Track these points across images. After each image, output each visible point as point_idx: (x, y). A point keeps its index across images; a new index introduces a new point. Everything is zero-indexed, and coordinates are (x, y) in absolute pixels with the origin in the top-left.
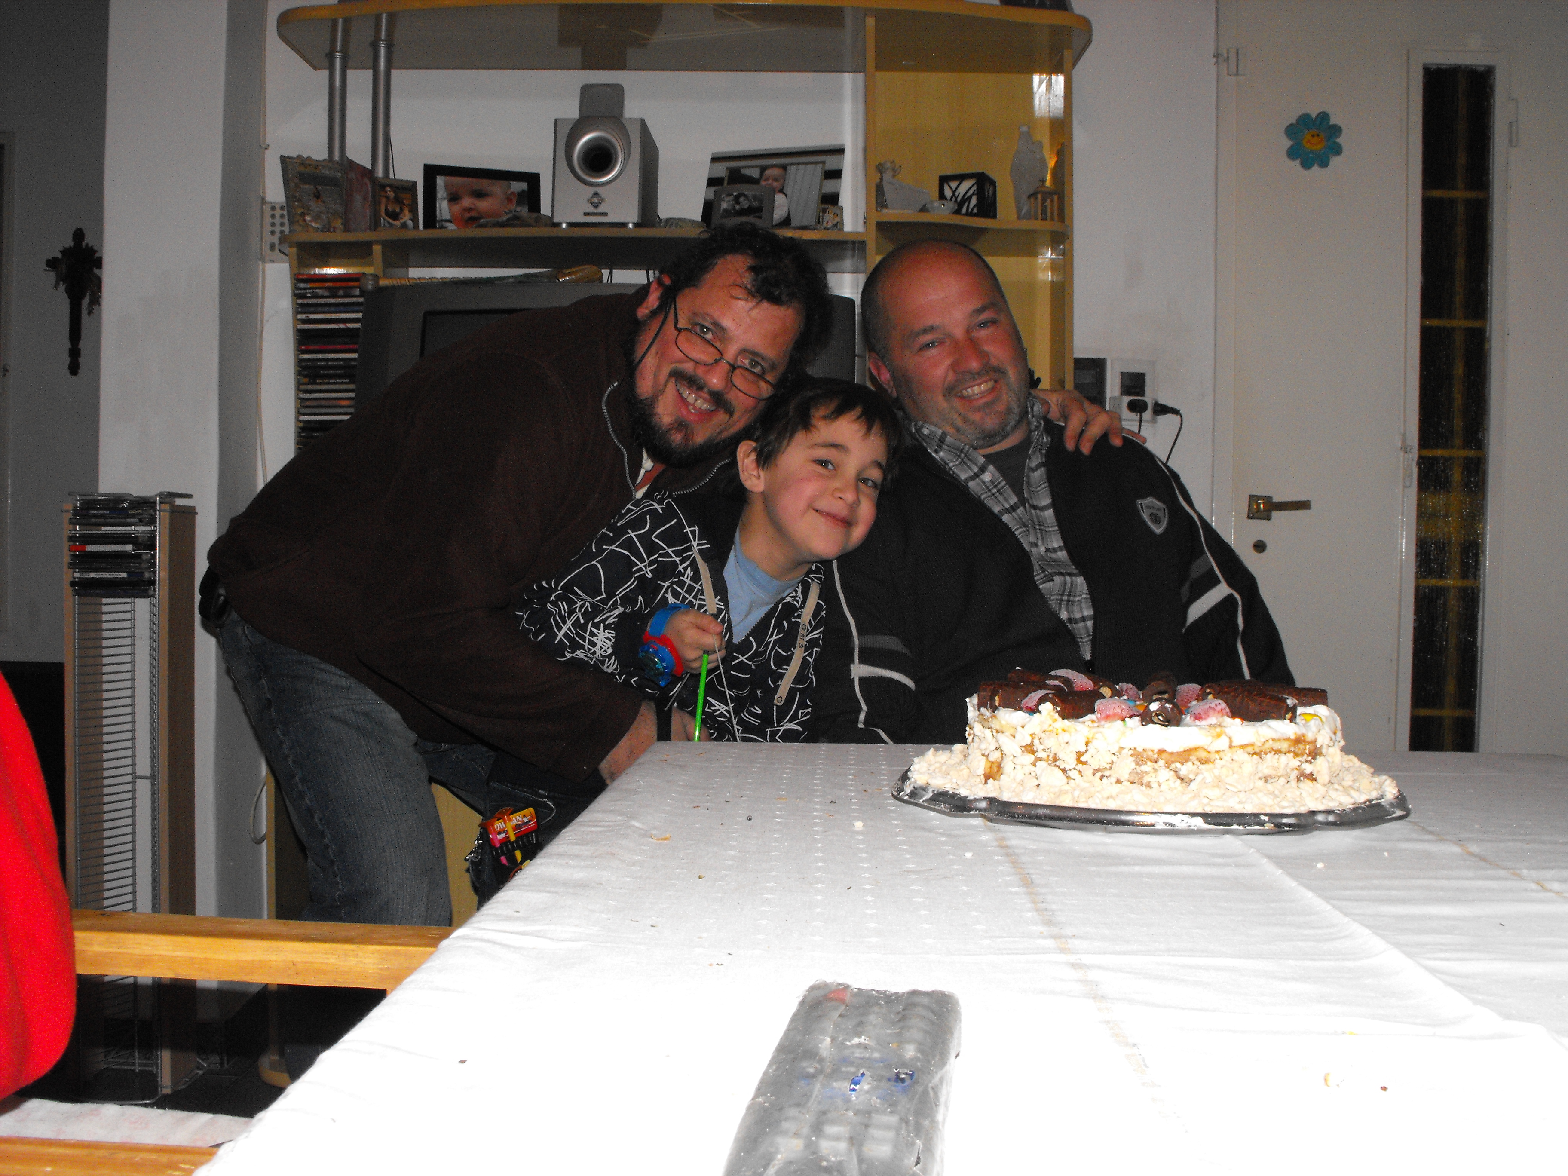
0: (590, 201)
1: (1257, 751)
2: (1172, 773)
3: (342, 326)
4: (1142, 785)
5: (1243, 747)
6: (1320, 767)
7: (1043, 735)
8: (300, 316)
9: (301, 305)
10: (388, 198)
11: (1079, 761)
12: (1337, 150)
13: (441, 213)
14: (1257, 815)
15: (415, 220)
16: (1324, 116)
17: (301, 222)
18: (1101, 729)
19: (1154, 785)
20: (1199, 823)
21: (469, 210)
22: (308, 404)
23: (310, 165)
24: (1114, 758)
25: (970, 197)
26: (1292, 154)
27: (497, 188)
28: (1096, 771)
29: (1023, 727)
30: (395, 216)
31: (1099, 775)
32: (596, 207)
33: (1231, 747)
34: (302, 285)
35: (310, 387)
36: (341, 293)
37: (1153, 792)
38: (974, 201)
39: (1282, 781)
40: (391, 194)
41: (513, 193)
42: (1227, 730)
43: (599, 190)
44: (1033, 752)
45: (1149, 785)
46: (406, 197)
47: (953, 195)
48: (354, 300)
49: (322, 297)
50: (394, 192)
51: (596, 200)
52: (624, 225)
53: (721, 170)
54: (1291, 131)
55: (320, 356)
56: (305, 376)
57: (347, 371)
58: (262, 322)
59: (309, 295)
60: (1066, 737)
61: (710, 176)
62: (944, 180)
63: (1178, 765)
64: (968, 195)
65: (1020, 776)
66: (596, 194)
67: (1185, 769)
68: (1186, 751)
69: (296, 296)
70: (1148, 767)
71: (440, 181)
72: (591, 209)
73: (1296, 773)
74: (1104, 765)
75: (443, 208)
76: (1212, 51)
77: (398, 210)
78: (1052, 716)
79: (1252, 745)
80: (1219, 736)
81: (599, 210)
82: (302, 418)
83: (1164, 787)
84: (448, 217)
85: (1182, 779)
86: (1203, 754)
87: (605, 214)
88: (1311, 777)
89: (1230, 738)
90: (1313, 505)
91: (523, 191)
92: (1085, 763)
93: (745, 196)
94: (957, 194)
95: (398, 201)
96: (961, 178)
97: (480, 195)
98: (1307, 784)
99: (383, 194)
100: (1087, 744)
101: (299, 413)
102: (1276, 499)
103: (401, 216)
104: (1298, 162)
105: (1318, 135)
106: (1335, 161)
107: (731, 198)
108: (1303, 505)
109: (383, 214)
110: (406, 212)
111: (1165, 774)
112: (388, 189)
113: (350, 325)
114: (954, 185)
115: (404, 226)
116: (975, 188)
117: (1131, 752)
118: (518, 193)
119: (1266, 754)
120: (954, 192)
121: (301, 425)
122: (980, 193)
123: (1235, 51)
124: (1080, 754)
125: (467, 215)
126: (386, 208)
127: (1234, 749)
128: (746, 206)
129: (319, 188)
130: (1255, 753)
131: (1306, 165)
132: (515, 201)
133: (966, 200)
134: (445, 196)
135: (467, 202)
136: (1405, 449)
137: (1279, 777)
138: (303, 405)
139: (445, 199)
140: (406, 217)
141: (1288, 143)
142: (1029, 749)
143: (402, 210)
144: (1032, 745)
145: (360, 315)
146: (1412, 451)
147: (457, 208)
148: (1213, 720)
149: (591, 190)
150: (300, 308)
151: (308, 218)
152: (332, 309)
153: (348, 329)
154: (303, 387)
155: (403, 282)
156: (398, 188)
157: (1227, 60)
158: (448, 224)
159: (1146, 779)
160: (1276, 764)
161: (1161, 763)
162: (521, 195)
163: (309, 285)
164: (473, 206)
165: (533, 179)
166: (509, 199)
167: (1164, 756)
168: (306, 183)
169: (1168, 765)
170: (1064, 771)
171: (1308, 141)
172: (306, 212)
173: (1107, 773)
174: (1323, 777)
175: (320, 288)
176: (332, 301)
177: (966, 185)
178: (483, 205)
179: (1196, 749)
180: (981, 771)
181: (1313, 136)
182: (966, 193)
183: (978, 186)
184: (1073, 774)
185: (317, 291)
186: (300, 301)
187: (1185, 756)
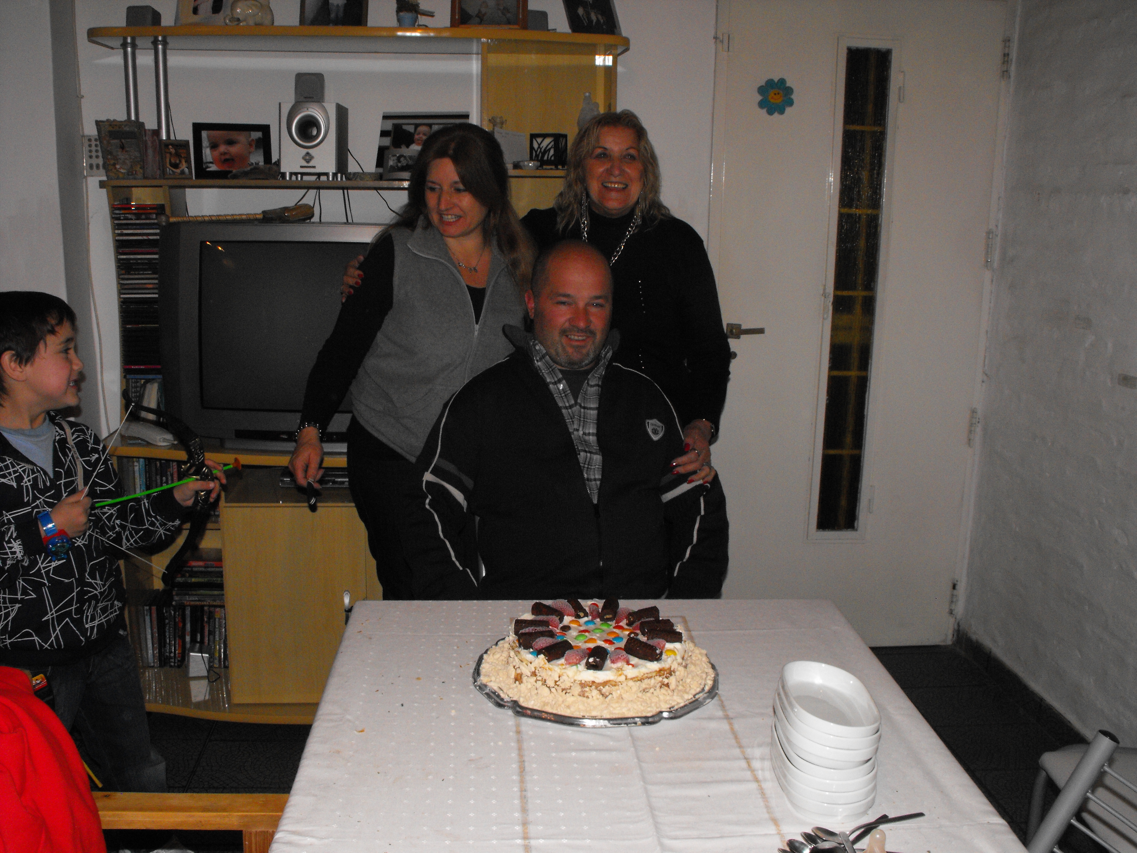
0: (303, 158)
1: (639, 679)
2: (598, 692)
3: (145, 238)
4: (584, 697)
5: (632, 679)
6: (672, 680)
7: (540, 670)
8: (117, 232)
9: (118, 224)
10: (171, 153)
11: (556, 684)
12: (791, 103)
13: (206, 156)
14: (633, 718)
15: (189, 167)
16: (782, 81)
17: (114, 170)
18: (565, 671)
19: (590, 697)
20: (606, 722)
21: (225, 154)
22: (126, 287)
23: (116, 125)
24: (572, 685)
25: (550, 149)
26: (762, 105)
27: (242, 137)
28: (563, 690)
29: (531, 663)
30: (176, 166)
31: (564, 692)
32: (308, 162)
33: (626, 679)
34: (117, 212)
35: (126, 276)
36: (143, 217)
37: (589, 700)
38: (552, 152)
39: (652, 690)
40: (173, 151)
41: (253, 140)
42: (625, 672)
43: (311, 151)
44: (536, 675)
45: (588, 697)
46: (182, 151)
47: (539, 147)
48: (152, 221)
49: (131, 219)
50: (175, 150)
51: (308, 158)
52: (326, 174)
53: (389, 125)
54: (761, 90)
55: (132, 257)
56: (122, 269)
57: (150, 266)
58: (88, 216)
59: (122, 218)
60: (550, 673)
61: (382, 129)
62: (533, 136)
63: (602, 687)
64: (548, 148)
65: (529, 686)
66: (308, 153)
67: (605, 690)
68: (604, 682)
69: (113, 218)
70: (587, 689)
71: (204, 134)
72: (305, 164)
73: (660, 684)
74: (567, 687)
75: (207, 154)
76: (712, 33)
77: (178, 162)
78: (544, 661)
79: (637, 677)
80: (620, 675)
81: (311, 164)
82: (122, 296)
83: (594, 698)
84: (212, 160)
85: (603, 695)
86: (614, 683)
87: (314, 167)
88: (667, 685)
89: (626, 676)
90: (766, 331)
91: (259, 138)
92: (558, 686)
93: (405, 157)
94: (541, 147)
95: (178, 155)
96: (544, 136)
97: (231, 142)
98: (664, 690)
99: (167, 151)
100: (559, 677)
101: (120, 293)
102: (744, 327)
103: (180, 165)
104: (765, 110)
105: (778, 94)
106: (788, 110)
107: (395, 158)
108: (761, 331)
109: (168, 165)
110: (184, 163)
111: (595, 693)
112: (170, 147)
113: (151, 237)
114: (539, 140)
115: (183, 172)
116: (553, 143)
117: (579, 682)
118: (256, 140)
119: (644, 679)
120: (539, 145)
121: (122, 299)
122: (556, 147)
123: (727, 35)
124: (556, 682)
125: (223, 157)
126: (170, 160)
127: (628, 680)
128: (405, 164)
129: (123, 141)
130: (638, 680)
131: (770, 112)
132: (254, 146)
133: (546, 151)
134: (208, 145)
135: (222, 148)
136: (825, 295)
137: (651, 688)
138: (122, 288)
139: (207, 147)
140: (184, 166)
141: (759, 98)
142: (534, 674)
143: (180, 161)
144: (535, 672)
145: (158, 231)
146: (830, 296)
147: (216, 153)
148: (619, 664)
149: (304, 151)
150: (117, 226)
151: (118, 167)
152: (138, 227)
153: (149, 240)
154: (122, 276)
155: (185, 219)
156: (177, 146)
157: (722, 42)
158: (211, 165)
159: (586, 694)
160: (649, 683)
161: (593, 687)
162: (258, 140)
163: (122, 212)
164: (226, 151)
165: (265, 129)
166: (251, 145)
167: (595, 684)
168: (114, 139)
169: (596, 688)
170: (549, 687)
171: (772, 98)
172: (116, 162)
173: (568, 691)
174: (673, 686)
175: (128, 214)
176: (138, 222)
177: (548, 141)
178: (234, 150)
179: (610, 681)
180: (513, 676)
181: (775, 94)
182: (548, 146)
183: (554, 143)
184: (553, 690)
185: (127, 215)
186: (116, 222)
187: (605, 684)
